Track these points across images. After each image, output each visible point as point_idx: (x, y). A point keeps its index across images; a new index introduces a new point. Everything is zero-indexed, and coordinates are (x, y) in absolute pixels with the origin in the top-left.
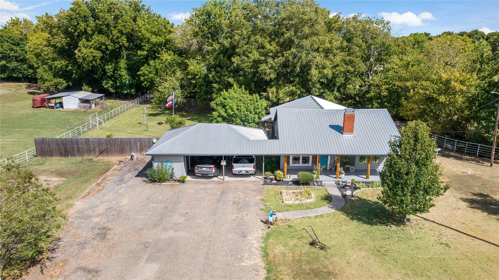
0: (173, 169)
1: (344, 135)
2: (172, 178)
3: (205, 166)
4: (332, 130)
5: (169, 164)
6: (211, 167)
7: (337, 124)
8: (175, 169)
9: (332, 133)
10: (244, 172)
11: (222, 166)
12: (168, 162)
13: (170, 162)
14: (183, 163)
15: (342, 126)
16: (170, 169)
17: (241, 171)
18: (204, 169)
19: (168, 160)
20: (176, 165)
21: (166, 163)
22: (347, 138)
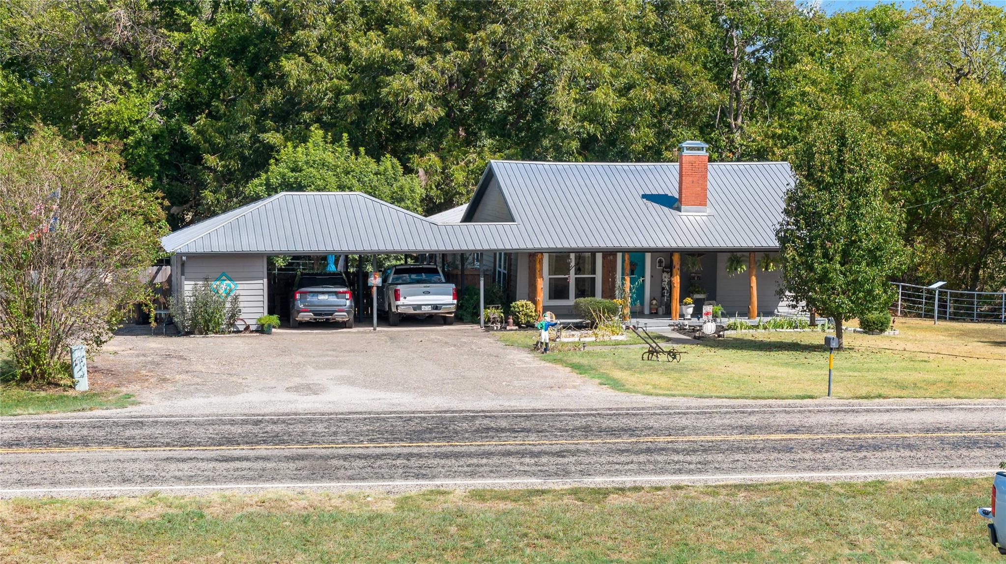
0: (236, 298)
1: (683, 213)
2: (233, 325)
3: (325, 290)
4: (649, 203)
5: (224, 286)
6: (340, 292)
7: (662, 193)
8: (241, 298)
9: (651, 208)
10: (426, 310)
11: (371, 287)
12: (224, 278)
13: (230, 279)
14: (266, 280)
15: (677, 196)
16: (229, 299)
17: (419, 307)
18: (322, 297)
19: (223, 274)
20: (246, 287)
21: (218, 283)
22: (691, 218)
